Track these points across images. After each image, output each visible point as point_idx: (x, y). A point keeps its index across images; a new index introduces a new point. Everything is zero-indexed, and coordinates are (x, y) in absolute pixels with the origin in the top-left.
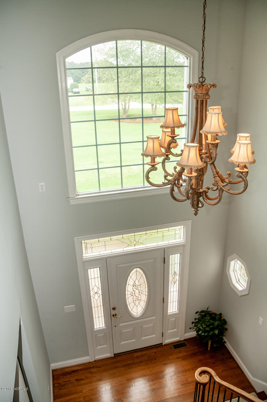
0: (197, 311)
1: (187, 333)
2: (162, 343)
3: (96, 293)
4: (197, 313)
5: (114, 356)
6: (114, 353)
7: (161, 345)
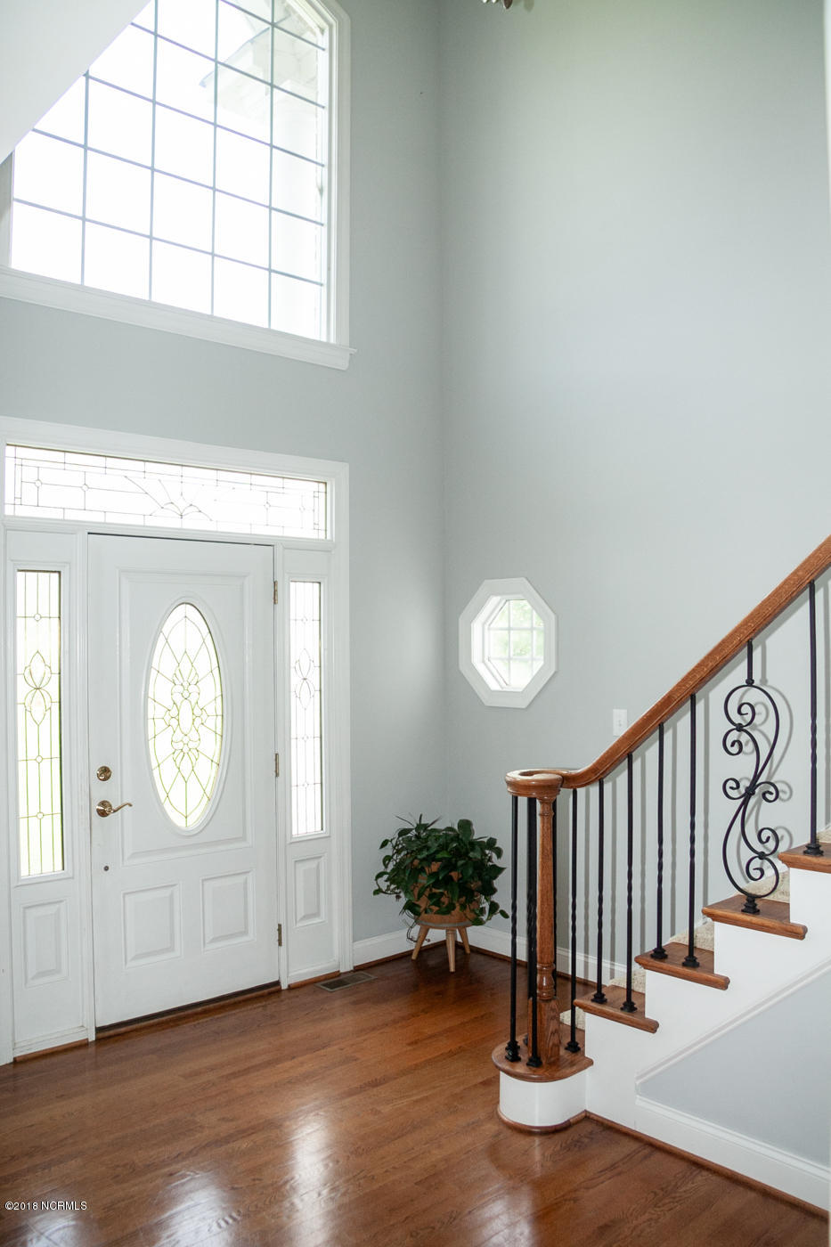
0: (383, 840)
1: (361, 939)
2: (277, 983)
3: (39, 689)
4: (384, 844)
5: (98, 1040)
6: (98, 1026)
7: (273, 989)
